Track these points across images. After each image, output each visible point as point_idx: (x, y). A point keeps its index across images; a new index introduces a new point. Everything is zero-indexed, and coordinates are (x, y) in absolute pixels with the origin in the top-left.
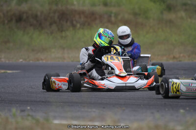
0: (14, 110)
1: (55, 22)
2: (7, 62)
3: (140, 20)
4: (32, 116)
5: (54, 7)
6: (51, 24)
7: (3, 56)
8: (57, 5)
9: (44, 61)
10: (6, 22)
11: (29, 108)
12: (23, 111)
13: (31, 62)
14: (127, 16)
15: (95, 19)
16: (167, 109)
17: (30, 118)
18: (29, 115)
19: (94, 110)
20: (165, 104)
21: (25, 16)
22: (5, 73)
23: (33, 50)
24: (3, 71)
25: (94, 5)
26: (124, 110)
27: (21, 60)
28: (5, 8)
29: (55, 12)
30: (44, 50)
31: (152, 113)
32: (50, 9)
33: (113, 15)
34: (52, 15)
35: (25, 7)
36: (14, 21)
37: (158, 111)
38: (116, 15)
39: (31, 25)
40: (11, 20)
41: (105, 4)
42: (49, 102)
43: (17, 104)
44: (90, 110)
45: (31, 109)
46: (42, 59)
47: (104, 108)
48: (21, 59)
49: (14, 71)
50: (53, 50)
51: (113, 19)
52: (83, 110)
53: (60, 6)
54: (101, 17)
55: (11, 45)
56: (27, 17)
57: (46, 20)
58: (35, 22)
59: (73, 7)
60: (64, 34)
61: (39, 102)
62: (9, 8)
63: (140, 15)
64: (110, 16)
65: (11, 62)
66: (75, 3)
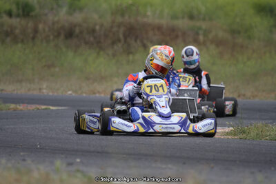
0: (58, 163)
1: (119, 40)
2: (51, 94)
3: (240, 40)
4: (82, 172)
5: (119, 19)
6: (113, 43)
7: (45, 86)
8: (123, 15)
9: (102, 95)
10: (52, 37)
11: (78, 160)
12: (70, 164)
13: (84, 95)
14: (221, 34)
15: (177, 37)
16: (273, 169)
17: (79, 175)
18: (78, 171)
19: (170, 166)
20: (271, 160)
21: (77, 30)
22: (46, 109)
23: (88, 79)
24: (43, 107)
25: (174, 17)
26: (213, 168)
27: (70, 92)
28: (50, 18)
29: (119, 26)
30: (102, 79)
31: (253, 173)
32: (113, 22)
33: (201, 32)
34: (115, 29)
35: (78, 17)
36: (62, 37)
37: (260, 171)
38: (206, 32)
39: (86, 43)
40: (59, 34)
41: (191, 17)
42: (107, 153)
43: (62, 154)
44: (164, 166)
45: (81, 162)
46: (99, 92)
47: (184, 163)
48: (69, 90)
49: (60, 108)
50: (116, 79)
51: (201, 38)
52: (154, 165)
53: (127, 17)
54: (184, 34)
55: (57, 69)
56: (81, 32)
57: (106, 36)
58: (92, 39)
59: (145, 20)
60: (131, 57)
61: (93, 152)
62: (56, 19)
63: (239, 32)
64: (197, 34)
65: (56, 94)
66: (149, 13)
